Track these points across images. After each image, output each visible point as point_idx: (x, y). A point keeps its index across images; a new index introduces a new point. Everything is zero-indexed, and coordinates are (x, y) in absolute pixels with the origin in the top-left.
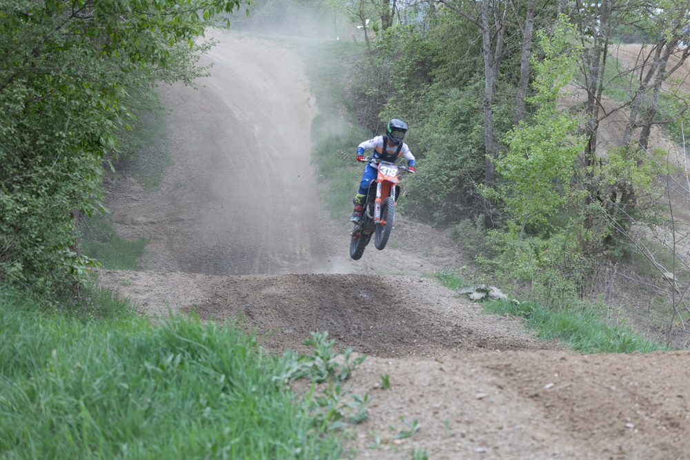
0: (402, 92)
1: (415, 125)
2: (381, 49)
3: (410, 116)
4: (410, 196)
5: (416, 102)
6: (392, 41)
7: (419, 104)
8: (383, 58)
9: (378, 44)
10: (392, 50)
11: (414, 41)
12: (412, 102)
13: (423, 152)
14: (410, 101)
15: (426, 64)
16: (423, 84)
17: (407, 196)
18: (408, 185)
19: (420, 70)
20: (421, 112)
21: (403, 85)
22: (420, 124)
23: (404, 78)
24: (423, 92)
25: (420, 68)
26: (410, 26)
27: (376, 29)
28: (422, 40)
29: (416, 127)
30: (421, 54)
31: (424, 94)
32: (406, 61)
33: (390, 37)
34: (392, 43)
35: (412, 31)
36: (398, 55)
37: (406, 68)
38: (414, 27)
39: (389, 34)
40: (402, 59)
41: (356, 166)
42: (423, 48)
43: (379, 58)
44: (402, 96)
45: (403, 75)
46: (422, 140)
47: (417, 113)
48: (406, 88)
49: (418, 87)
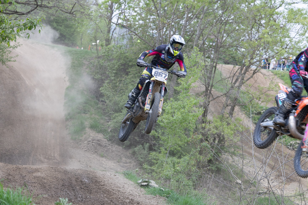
0: (113, 78)
1: (118, 96)
2: (104, 56)
3: (116, 91)
4: (113, 131)
5: (119, 84)
6: (110, 52)
7: (121, 85)
8: (105, 61)
9: (103, 53)
10: (109, 57)
11: (121, 53)
12: (117, 84)
13: (121, 109)
14: (116, 83)
15: (126, 65)
16: (124, 75)
17: (111, 131)
18: (112, 126)
19: (122, 68)
20: (121, 89)
21: (114, 75)
22: (120, 95)
23: (114, 72)
24: (123, 79)
25: (123, 67)
26: (120, 46)
27: (102, 46)
28: (125, 53)
29: (118, 97)
30: (124, 60)
31: (124, 81)
32: (116, 63)
33: (109, 50)
34: (110, 54)
35: (120, 48)
36: (113, 59)
37: (116, 66)
38: (121, 46)
39: (109, 48)
40: (113, 62)
41: (86, 113)
42: (125, 57)
43: (102, 60)
44: (113, 80)
45: (114, 70)
46: (121, 104)
47: (119, 90)
48: (115, 76)
49: (121, 76)
